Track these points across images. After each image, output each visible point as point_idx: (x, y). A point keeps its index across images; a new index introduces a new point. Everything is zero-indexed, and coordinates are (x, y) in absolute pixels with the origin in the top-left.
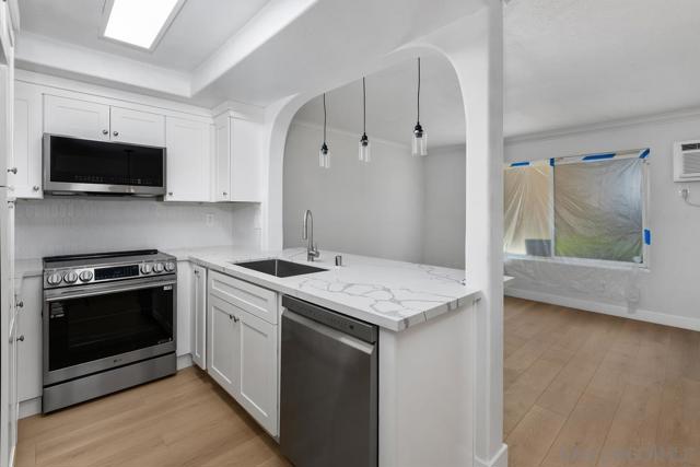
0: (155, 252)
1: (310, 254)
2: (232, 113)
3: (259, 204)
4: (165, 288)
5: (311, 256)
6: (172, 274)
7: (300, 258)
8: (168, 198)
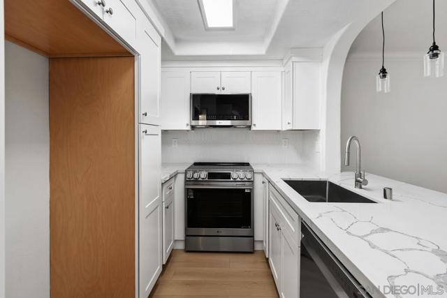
0: (248, 164)
1: (357, 181)
2: (294, 59)
3: (319, 131)
4: (246, 191)
5: (358, 183)
6: (251, 181)
7: (348, 184)
8: (253, 128)
